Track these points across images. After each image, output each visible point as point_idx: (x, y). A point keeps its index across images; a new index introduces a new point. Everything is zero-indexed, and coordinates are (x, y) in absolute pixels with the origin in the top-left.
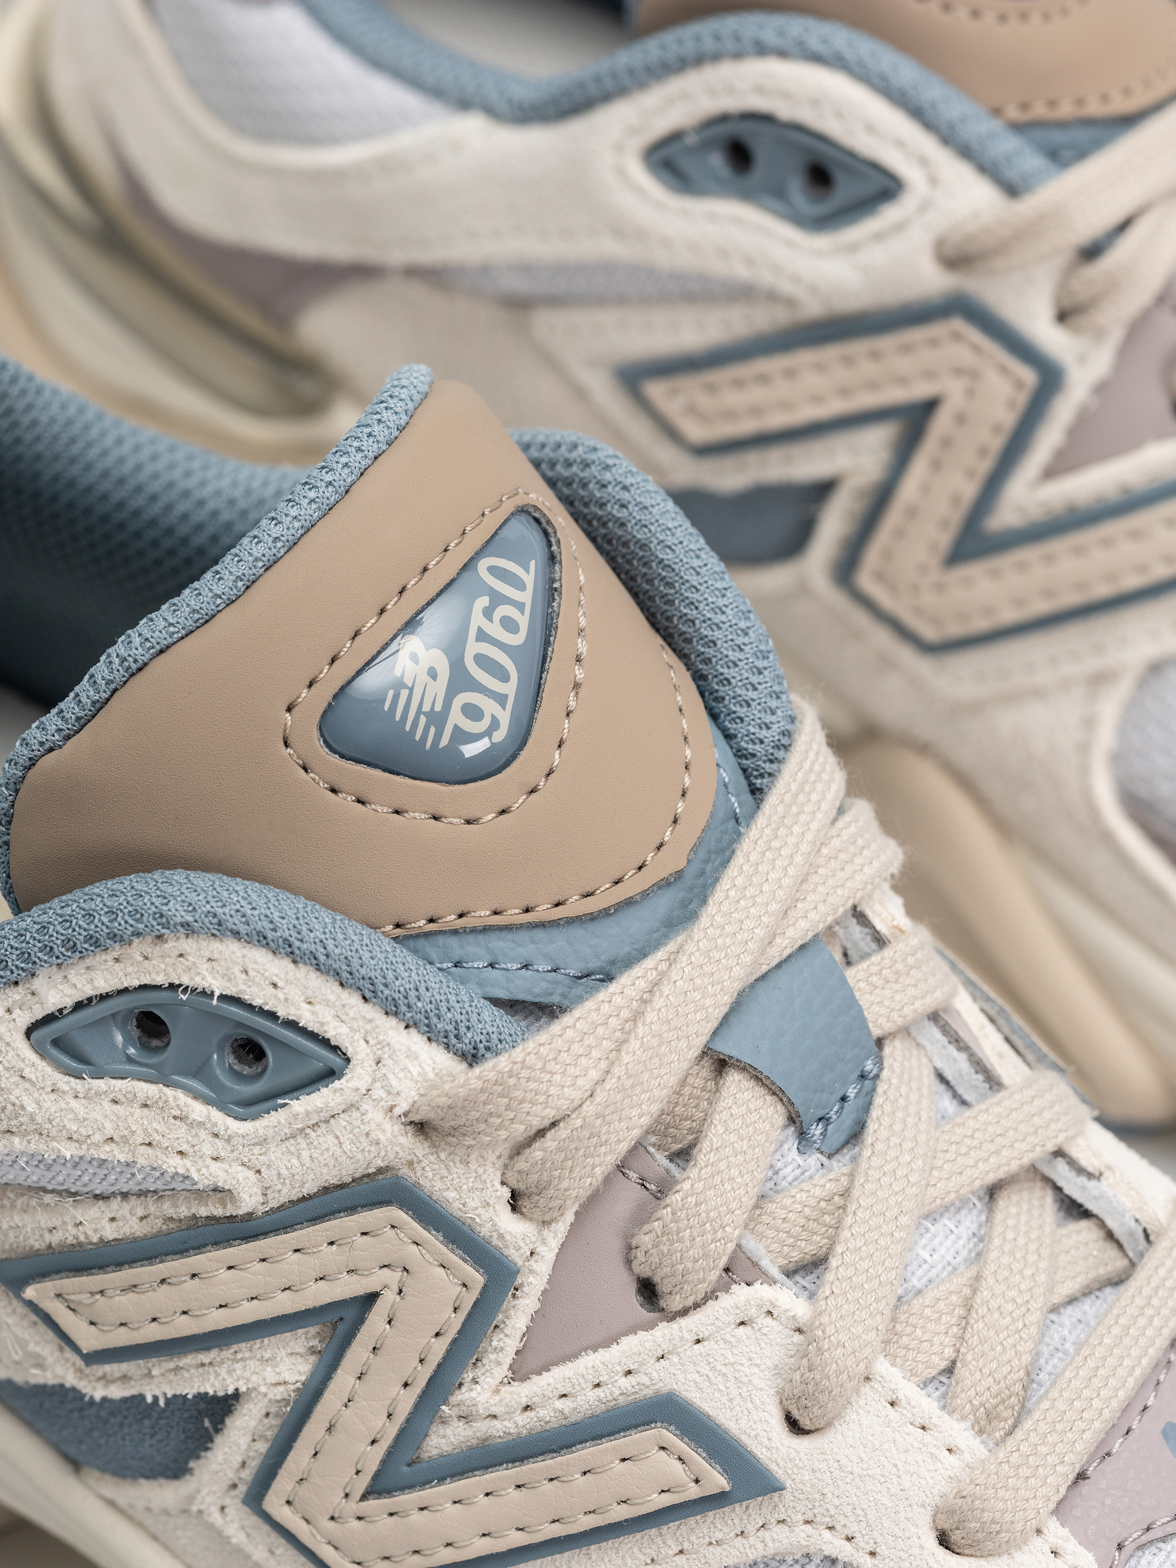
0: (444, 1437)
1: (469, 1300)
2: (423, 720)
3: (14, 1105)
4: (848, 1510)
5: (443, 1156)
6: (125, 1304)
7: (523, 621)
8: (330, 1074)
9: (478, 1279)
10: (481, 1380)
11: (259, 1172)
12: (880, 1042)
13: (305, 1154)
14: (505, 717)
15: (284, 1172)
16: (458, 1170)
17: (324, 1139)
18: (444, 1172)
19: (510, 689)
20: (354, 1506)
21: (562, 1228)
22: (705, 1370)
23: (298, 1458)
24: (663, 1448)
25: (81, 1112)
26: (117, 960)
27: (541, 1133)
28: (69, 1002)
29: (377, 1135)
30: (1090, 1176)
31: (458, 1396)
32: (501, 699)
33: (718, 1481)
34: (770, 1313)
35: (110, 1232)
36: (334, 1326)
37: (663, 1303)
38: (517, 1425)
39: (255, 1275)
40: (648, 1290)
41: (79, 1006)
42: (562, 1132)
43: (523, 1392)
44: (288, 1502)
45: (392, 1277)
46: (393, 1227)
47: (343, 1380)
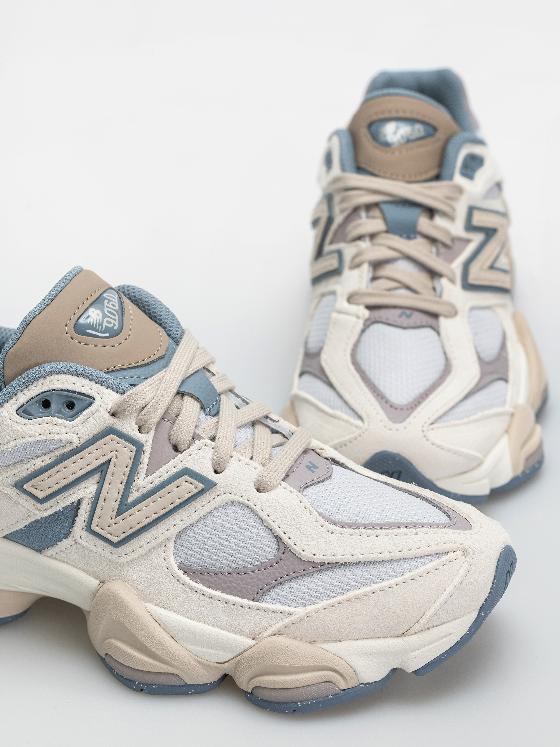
0: (133, 496)
1: (133, 455)
2: (98, 324)
3: (16, 430)
4: (234, 487)
5: (121, 420)
6: (49, 481)
7: (117, 305)
8: (91, 404)
9: (134, 448)
10: (139, 478)
11: (77, 434)
12: (219, 395)
13: (88, 426)
14: (117, 324)
15: (83, 432)
16: (125, 423)
17: (91, 420)
18: (122, 424)
19: (116, 318)
20: (114, 521)
21: (152, 433)
22: (193, 462)
23: (98, 511)
24: (186, 482)
25: (32, 428)
26: (35, 386)
27: (144, 408)
28: (26, 400)
29: (104, 416)
30: (276, 421)
31: (134, 484)
32: (115, 320)
33: (201, 486)
34: (206, 445)
35: (43, 464)
36: (101, 472)
37: (179, 450)
38: (150, 487)
39: (80, 463)
40: (176, 448)
41: (28, 402)
42: (148, 407)
43: (150, 478)
44: (97, 526)
45: (114, 454)
46: (112, 440)
47: (106, 486)
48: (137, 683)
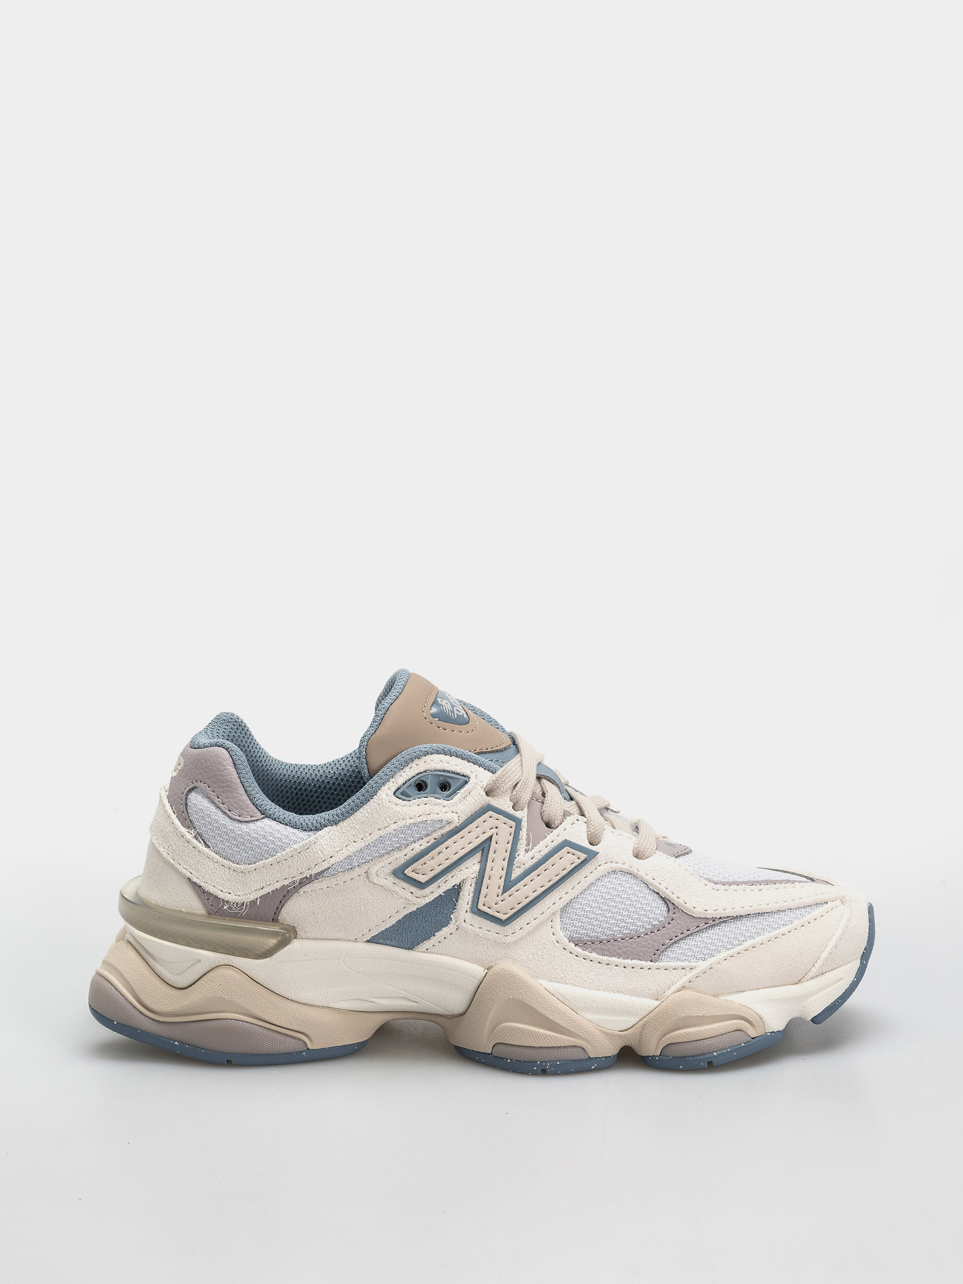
0: (516, 873)
1: (513, 830)
2: (450, 712)
3: (396, 812)
4: (614, 856)
5: (495, 798)
6: (431, 863)
8: (466, 782)
9: (513, 824)
10: (521, 853)
11: (456, 813)
13: (467, 804)
15: (463, 810)
16: (501, 800)
17: (469, 798)
18: (497, 802)
20: (500, 898)
21: (526, 809)
22: (569, 835)
23: (484, 890)
24: (568, 853)
25: (412, 810)
26: (410, 768)
27: (516, 785)
28: (403, 781)
29: (481, 793)
30: (618, 812)
31: (516, 860)
33: (583, 856)
34: (578, 820)
35: (422, 848)
36: (483, 850)
37: (553, 826)
38: (530, 863)
39: (461, 843)
40: (548, 825)
41: (404, 784)
42: (520, 783)
43: (530, 854)
44: (484, 905)
45: (494, 830)
46: (490, 817)
47: (489, 864)
48: (538, 1063)
